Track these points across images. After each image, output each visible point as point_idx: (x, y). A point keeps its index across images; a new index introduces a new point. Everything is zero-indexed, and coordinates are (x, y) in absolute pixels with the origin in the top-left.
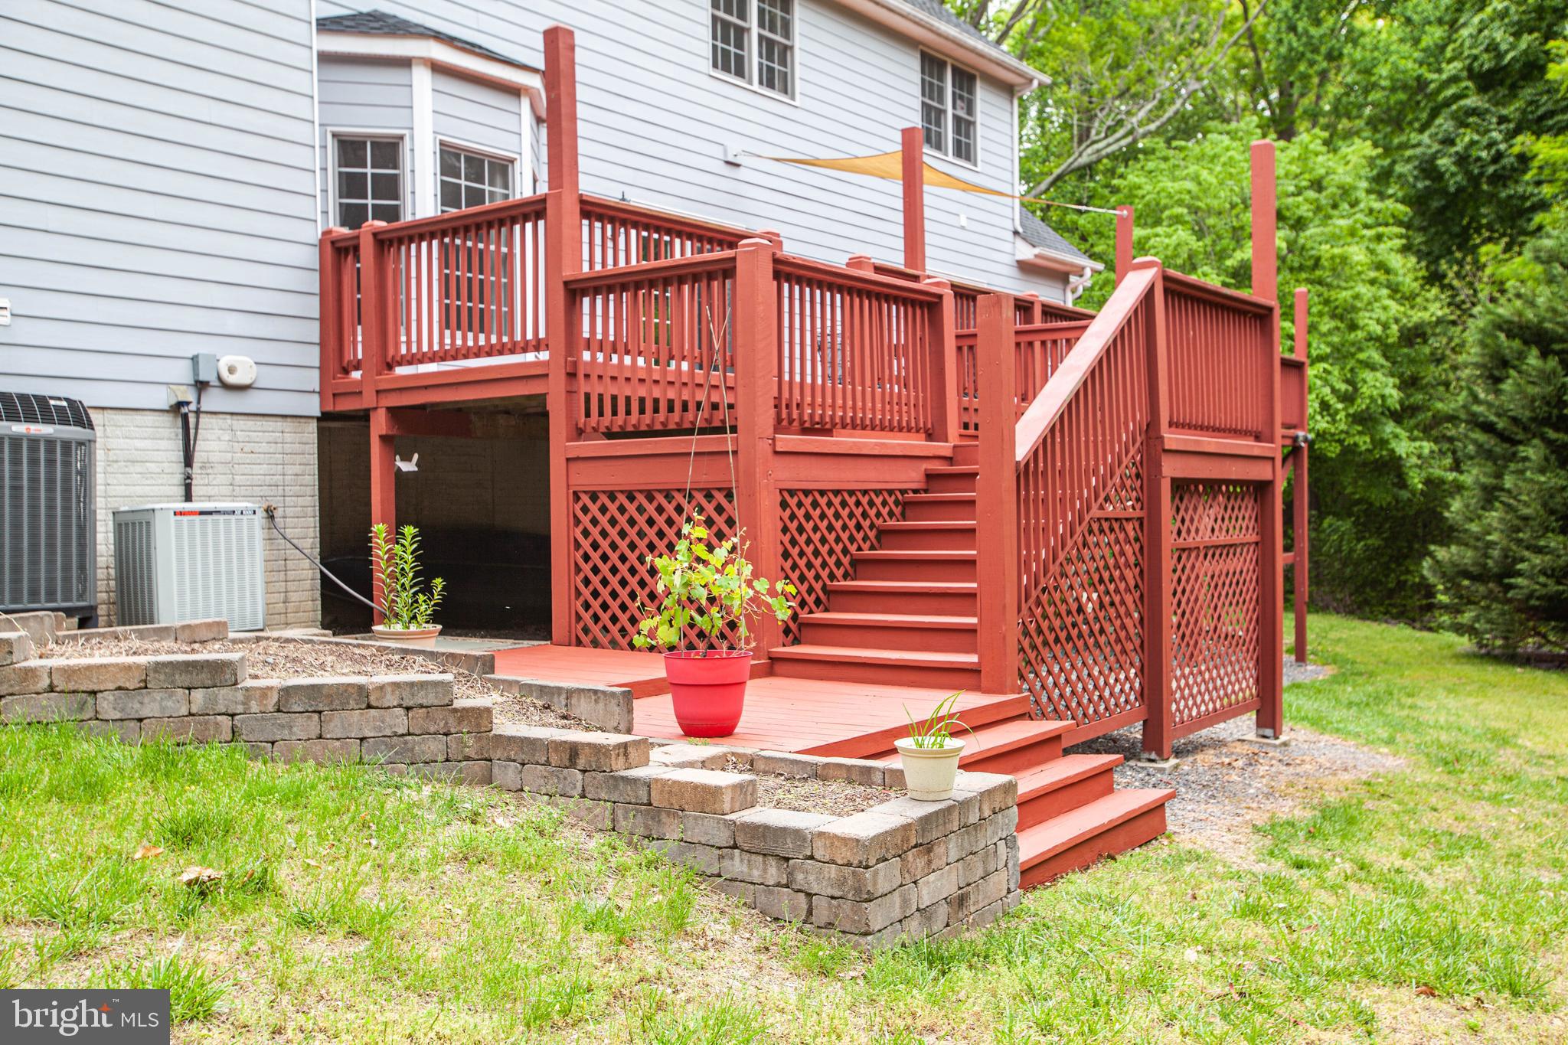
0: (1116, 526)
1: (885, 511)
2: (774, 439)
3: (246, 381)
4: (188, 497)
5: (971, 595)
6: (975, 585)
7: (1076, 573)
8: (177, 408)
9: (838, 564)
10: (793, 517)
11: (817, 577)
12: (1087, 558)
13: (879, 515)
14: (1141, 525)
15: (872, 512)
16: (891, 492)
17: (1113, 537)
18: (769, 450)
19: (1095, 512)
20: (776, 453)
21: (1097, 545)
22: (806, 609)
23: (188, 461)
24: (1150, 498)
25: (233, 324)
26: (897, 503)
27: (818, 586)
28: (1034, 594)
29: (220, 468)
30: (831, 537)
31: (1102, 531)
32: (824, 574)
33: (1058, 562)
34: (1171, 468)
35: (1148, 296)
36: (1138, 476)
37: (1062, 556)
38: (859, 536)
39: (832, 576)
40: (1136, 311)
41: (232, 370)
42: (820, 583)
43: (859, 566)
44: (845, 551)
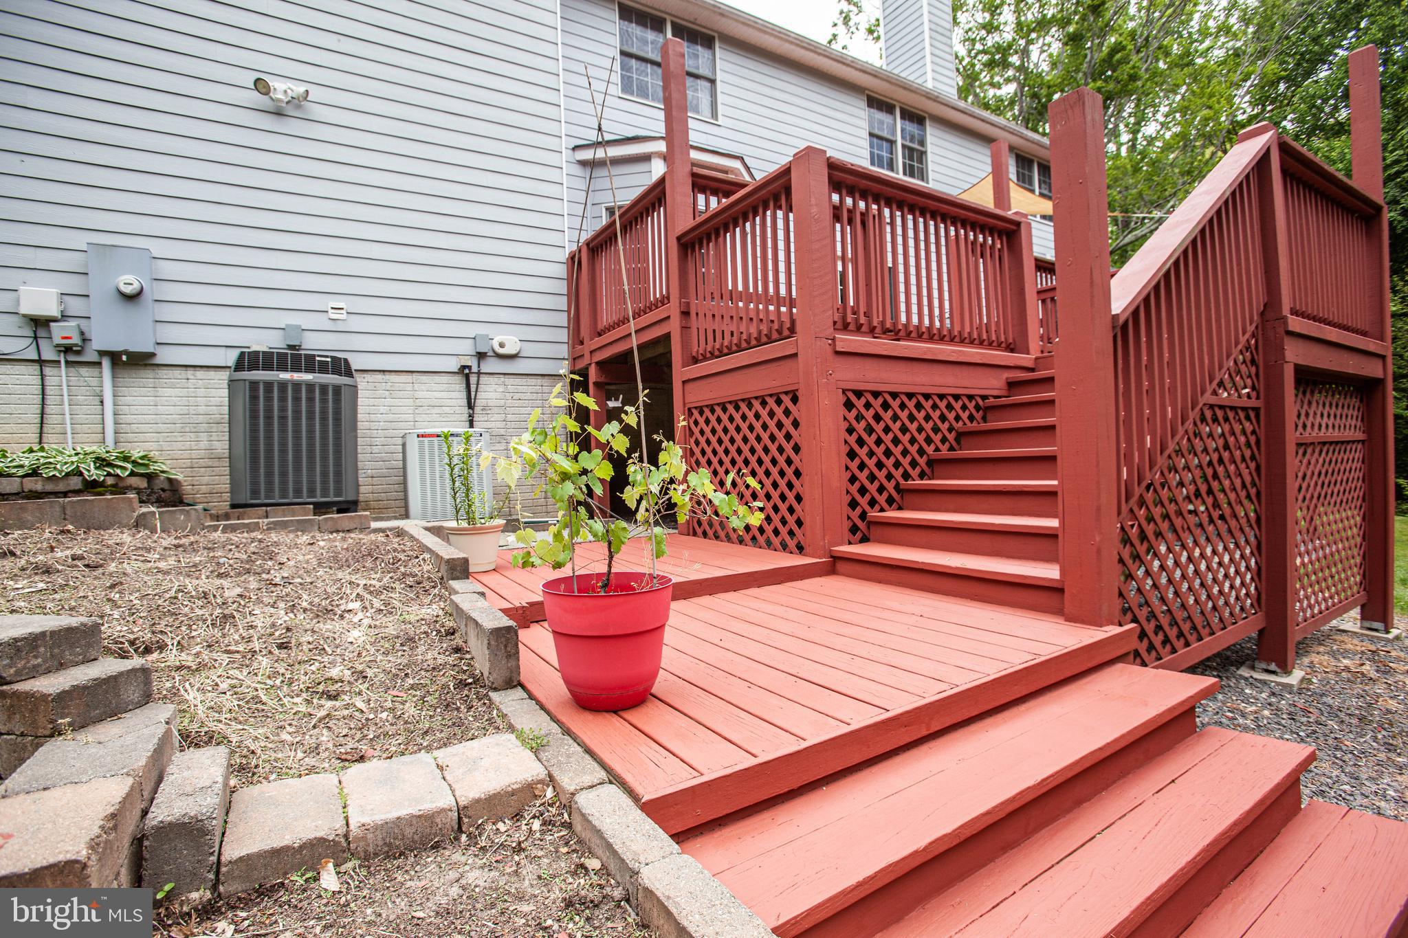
0: (1231, 415)
1: (965, 416)
2: (834, 339)
3: (514, 352)
4: (471, 426)
5: (1051, 494)
6: (1055, 482)
7: (1187, 467)
8: (464, 371)
9: (914, 464)
10: (859, 418)
11: (889, 477)
12: (1199, 448)
13: (958, 418)
14: (1257, 416)
15: (951, 416)
16: (971, 397)
17: (1227, 427)
18: (829, 350)
19: (1208, 398)
20: (838, 353)
21: (1211, 435)
22: (877, 507)
23: (471, 406)
24: (1268, 386)
25: (504, 315)
26: (977, 408)
27: (890, 486)
28: (1137, 491)
29: (496, 410)
30: (905, 439)
31: (1215, 420)
32: (898, 474)
33: (1166, 453)
34: (1294, 354)
35: (1262, 164)
36: (1253, 362)
37: (1172, 446)
38: (937, 438)
39: (906, 476)
40: (1247, 177)
41: (502, 345)
42: (893, 482)
43: (935, 465)
44: (921, 452)
